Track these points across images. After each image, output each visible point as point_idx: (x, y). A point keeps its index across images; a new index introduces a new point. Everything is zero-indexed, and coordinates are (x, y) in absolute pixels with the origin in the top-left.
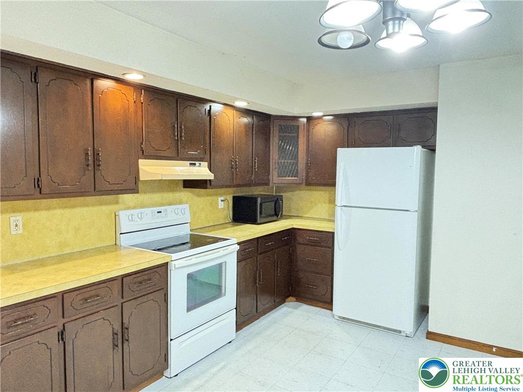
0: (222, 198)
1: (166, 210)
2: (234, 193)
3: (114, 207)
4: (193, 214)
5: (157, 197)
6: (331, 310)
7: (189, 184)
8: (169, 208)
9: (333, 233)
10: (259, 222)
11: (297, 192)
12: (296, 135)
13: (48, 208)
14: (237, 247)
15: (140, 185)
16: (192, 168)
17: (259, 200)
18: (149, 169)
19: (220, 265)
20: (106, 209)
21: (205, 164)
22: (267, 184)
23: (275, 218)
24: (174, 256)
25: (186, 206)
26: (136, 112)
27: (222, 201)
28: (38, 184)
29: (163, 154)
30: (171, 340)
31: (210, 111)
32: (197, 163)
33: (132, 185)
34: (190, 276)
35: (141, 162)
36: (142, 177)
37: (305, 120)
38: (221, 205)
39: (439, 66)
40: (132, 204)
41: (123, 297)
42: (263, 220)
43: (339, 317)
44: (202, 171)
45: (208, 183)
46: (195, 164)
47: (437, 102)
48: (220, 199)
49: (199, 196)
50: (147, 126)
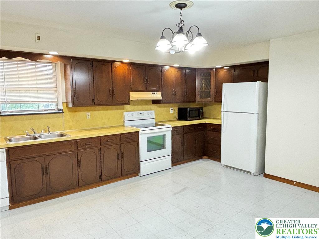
0: (172, 109)
1: (143, 113)
2: (179, 106)
3: (122, 111)
4: (157, 115)
5: (140, 107)
6: (220, 162)
7: (155, 102)
8: (145, 112)
9: (221, 125)
10: (188, 119)
11: (213, 106)
12: (209, 77)
13: (99, 110)
14: (171, 129)
15: (131, 102)
16: (153, 95)
17: (188, 110)
18: (134, 95)
19: (164, 136)
20: (119, 111)
21: (160, 93)
22: (194, 101)
23: (198, 118)
24: (141, 129)
25: (153, 111)
26: (128, 73)
27: (172, 110)
28: (94, 101)
29: (140, 89)
30: (141, 162)
31: (162, 70)
32: (156, 93)
33: (127, 101)
34: (148, 138)
35: (130, 93)
36: (131, 99)
37: (214, 69)
38: (171, 112)
39: (269, 40)
40: (130, 109)
41: (121, 142)
42: (190, 119)
43: (224, 165)
44: (158, 96)
45: (161, 101)
46: (154, 93)
47: (269, 59)
48: (171, 109)
49: (160, 107)
50: (133, 79)
